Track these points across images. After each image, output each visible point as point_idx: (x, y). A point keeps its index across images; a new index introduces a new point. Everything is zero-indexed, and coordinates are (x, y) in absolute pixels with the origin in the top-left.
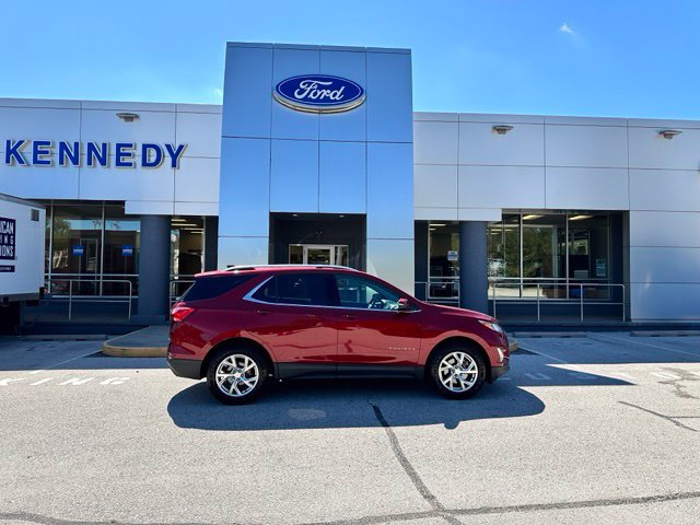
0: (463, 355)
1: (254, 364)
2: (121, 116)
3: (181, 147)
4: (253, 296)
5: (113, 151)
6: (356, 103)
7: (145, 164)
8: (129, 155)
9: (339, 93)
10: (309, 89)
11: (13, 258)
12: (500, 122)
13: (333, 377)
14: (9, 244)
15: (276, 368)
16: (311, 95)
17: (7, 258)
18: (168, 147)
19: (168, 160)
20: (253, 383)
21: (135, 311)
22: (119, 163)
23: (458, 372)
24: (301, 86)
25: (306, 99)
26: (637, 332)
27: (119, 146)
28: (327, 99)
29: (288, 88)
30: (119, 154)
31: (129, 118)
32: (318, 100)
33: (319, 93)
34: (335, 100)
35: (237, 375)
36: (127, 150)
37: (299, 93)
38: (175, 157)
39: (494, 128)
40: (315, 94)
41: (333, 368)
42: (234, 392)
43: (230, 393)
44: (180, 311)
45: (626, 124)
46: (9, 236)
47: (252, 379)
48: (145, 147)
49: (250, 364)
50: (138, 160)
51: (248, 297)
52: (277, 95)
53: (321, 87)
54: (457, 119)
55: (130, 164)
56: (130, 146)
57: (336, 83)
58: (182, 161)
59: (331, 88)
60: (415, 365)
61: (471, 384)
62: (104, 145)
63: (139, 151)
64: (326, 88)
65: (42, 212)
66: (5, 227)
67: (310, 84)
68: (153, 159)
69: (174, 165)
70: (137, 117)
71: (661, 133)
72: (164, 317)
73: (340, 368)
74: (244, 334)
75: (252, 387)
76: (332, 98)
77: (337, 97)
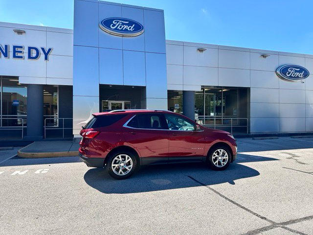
0: (222, 150)
1: (130, 159)
2: (15, 31)
3: (50, 50)
4: (127, 125)
5: (11, 49)
6: (139, 33)
7: (30, 57)
8: (21, 52)
9: (132, 28)
10: (118, 25)
12: (200, 47)
13: (167, 163)
15: (141, 160)
16: (119, 28)
18: (43, 49)
19: (42, 56)
20: (130, 168)
21: (25, 134)
22: (15, 56)
23: (220, 158)
24: (114, 23)
25: (116, 29)
26: (255, 138)
27: (15, 47)
28: (126, 30)
29: (107, 23)
30: (15, 52)
31: (20, 32)
32: (122, 30)
33: (122, 27)
34: (130, 31)
35: (122, 164)
36: (19, 50)
37: (113, 26)
38: (46, 55)
39: (198, 49)
40: (121, 27)
41: (167, 159)
42: (121, 173)
43: (119, 174)
44: (91, 133)
45: (249, 51)
47: (129, 166)
48: (30, 48)
49: (129, 159)
50: (26, 55)
51: (125, 125)
52: (101, 26)
53: (123, 24)
54: (183, 44)
55: (21, 57)
56: (21, 47)
57: (131, 23)
58: (50, 57)
59: (128, 25)
60: (202, 156)
61: (225, 163)
62: (6, 46)
63: (26, 51)
64: (126, 24)
67: (118, 22)
68: (34, 55)
69: (46, 58)
70: (25, 32)
71: (262, 55)
72: (42, 137)
73: (170, 159)
74: (126, 144)
75: (130, 170)
76: (129, 30)
77: (131, 29)
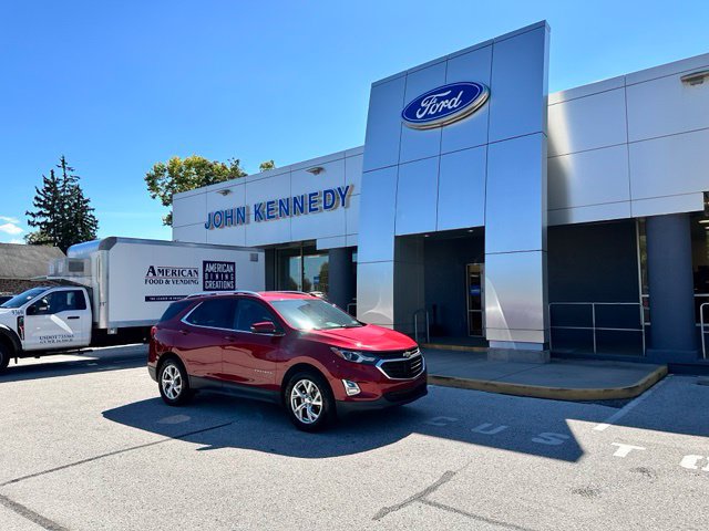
0: (310, 382)
2: (311, 171)
3: (347, 188)
5: (308, 201)
7: (326, 207)
8: (316, 201)
9: (456, 100)
10: (429, 106)
11: (234, 289)
12: (697, 67)
14: (229, 280)
15: (189, 379)
17: (229, 289)
18: (339, 189)
19: (341, 200)
20: (179, 390)
22: (311, 210)
24: (423, 105)
25: (426, 116)
27: (310, 195)
30: (311, 202)
31: (318, 171)
32: (438, 113)
33: (438, 106)
34: (454, 109)
36: (315, 198)
37: (420, 113)
38: (343, 197)
39: (683, 79)
40: (434, 109)
42: (170, 395)
46: (229, 274)
47: (179, 387)
48: (326, 192)
49: (177, 374)
51: (183, 320)
53: (439, 100)
55: (317, 209)
56: (316, 194)
57: (454, 91)
59: (449, 97)
62: (302, 196)
63: (322, 197)
64: (444, 98)
65: (262, 255)
66: (225, 268)
67: (430, 99)
69: (343, 203)
70: (322, 169)
74: (174, 350)
75: (179, 393)
76: (450, 107)
77: (455, 106)
